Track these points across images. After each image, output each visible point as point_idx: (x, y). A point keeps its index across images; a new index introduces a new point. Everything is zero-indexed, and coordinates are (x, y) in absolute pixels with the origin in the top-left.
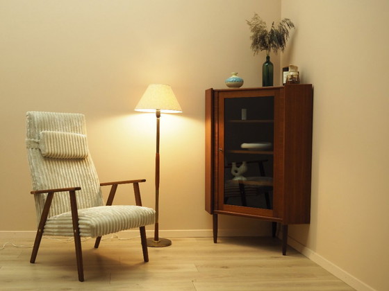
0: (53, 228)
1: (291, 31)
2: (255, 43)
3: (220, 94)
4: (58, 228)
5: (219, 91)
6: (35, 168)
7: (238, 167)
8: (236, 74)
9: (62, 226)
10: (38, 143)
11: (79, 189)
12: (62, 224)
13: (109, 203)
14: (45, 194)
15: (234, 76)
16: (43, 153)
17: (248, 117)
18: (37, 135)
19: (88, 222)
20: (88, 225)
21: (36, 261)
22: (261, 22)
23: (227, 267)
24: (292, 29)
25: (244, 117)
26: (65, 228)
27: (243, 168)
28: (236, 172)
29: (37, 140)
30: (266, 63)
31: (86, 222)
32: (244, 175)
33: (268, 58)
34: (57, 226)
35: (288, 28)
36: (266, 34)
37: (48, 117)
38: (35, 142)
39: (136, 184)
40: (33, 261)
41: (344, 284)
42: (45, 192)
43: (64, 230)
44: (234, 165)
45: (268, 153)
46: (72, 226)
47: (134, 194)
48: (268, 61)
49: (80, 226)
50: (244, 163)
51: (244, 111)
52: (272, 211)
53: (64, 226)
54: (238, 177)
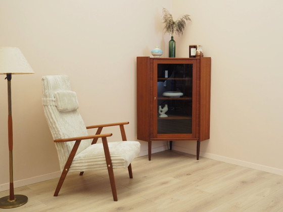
3: (154, 61)
5: (154, 59)
6: (56, 121)
7: (162, 108)
8: (158, 47)
10: (55, 101)
15: (157, 49)
17: (169, 76)
18: (52, 95)
20: (120, 160)
25: (166, 76)
27: (166, 109)
28: (161, 111)
29: (54, 99)
32: (166, 113)
33: (172, 37)
38: (52, 101)
39: (122, 126)
44: (160, 107)
47: (120, 131)
48: (172, 39)
49: (112, 162)
50: (166, 106)
51: (166, 72)
52: (191, 134)
53: (92, 163)
54: (163, 116)
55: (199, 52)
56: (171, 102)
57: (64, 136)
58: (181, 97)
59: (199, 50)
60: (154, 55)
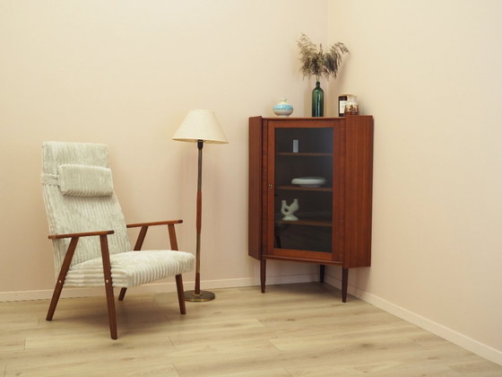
0: (78, 279)
1: (344, 56)
2: (306, 66)
3: (270, 123)
4: (85, 278)
5: (269, 120)
6: (54, 208)
7: (289, 204)
8: (285, 101)
9: (89, 275)
10: (57, 179)
11: (112, 232)
12: (89, 273)
13: (138, 247)
14: (66, 239)
15: (283, 103)
16: (63, 190)
17: (300, 149)
18: (55, 170)
19: (124, 271)
20: (122, 273)
21: (54, 318)
22: (311, 44)
23: (293, 320)
24: (346, 54)
25: (295, 150)
26: (94, 278)
27: (294, 206)
28: (286, 210)
29: (55, 176)
30: (316, 89)
31: (121, 270)
32: (295, 214)
33: (318, 83)
34: (83, 276)
35: (341, 52)
36: (318, 58)
37: (68, 148)
38: (53, 178)
39: (171, 225)
40: (50, 318)
41: (420, 329)
42: (67, 236)
43: (92, 280)
44: (284, 202)
45: (325, 190)
46: (103, 275)
48: (318, 87)
49: (112, 275)
50: (296, 201)
51: (296, 143)
52: (331, 254)
53: (92, 275)
54: (289, 218)
55: (349, 108)
56: (304, 195)
57: (63, 231)
58: (322, 186)
59: (350, 103)
60: (278, 114)
